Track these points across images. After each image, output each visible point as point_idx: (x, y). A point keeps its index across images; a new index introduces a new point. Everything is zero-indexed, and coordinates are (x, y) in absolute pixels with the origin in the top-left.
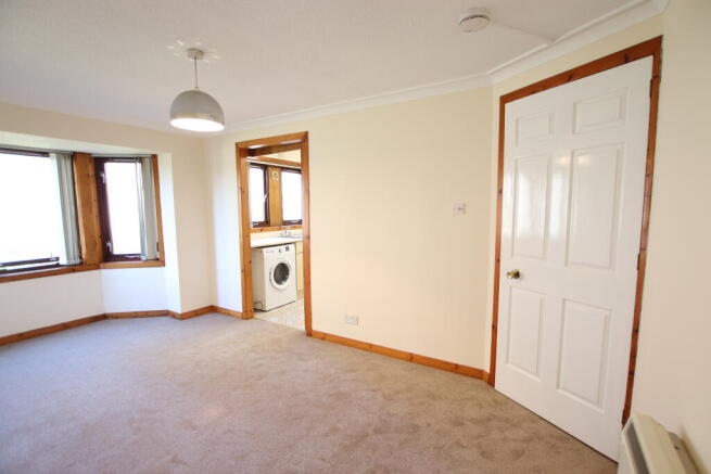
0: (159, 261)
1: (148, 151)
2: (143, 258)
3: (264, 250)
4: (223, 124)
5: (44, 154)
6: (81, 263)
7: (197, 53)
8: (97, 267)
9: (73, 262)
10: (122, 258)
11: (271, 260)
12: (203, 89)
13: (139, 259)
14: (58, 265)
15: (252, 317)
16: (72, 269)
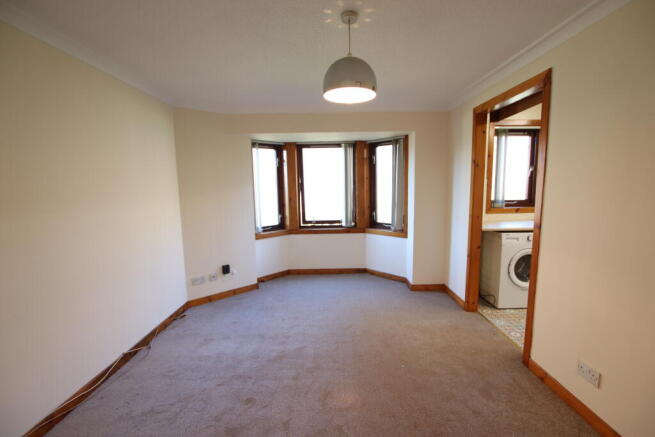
0: (402, 232)
1: (400, 133)
2: (393, 228)
3: (504, 235)
4: (374, 89)
5: (338, 145)
6: (355, 226)
7: (350, 15)
8: (363, 231)
9: (348, 225)
10: (381, 226)
11: (514, 248)
12: (355, 54)
13: (389, 228)
14: (341, 226)
15: (474, 310)
16: (348, 230)
